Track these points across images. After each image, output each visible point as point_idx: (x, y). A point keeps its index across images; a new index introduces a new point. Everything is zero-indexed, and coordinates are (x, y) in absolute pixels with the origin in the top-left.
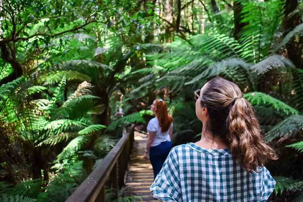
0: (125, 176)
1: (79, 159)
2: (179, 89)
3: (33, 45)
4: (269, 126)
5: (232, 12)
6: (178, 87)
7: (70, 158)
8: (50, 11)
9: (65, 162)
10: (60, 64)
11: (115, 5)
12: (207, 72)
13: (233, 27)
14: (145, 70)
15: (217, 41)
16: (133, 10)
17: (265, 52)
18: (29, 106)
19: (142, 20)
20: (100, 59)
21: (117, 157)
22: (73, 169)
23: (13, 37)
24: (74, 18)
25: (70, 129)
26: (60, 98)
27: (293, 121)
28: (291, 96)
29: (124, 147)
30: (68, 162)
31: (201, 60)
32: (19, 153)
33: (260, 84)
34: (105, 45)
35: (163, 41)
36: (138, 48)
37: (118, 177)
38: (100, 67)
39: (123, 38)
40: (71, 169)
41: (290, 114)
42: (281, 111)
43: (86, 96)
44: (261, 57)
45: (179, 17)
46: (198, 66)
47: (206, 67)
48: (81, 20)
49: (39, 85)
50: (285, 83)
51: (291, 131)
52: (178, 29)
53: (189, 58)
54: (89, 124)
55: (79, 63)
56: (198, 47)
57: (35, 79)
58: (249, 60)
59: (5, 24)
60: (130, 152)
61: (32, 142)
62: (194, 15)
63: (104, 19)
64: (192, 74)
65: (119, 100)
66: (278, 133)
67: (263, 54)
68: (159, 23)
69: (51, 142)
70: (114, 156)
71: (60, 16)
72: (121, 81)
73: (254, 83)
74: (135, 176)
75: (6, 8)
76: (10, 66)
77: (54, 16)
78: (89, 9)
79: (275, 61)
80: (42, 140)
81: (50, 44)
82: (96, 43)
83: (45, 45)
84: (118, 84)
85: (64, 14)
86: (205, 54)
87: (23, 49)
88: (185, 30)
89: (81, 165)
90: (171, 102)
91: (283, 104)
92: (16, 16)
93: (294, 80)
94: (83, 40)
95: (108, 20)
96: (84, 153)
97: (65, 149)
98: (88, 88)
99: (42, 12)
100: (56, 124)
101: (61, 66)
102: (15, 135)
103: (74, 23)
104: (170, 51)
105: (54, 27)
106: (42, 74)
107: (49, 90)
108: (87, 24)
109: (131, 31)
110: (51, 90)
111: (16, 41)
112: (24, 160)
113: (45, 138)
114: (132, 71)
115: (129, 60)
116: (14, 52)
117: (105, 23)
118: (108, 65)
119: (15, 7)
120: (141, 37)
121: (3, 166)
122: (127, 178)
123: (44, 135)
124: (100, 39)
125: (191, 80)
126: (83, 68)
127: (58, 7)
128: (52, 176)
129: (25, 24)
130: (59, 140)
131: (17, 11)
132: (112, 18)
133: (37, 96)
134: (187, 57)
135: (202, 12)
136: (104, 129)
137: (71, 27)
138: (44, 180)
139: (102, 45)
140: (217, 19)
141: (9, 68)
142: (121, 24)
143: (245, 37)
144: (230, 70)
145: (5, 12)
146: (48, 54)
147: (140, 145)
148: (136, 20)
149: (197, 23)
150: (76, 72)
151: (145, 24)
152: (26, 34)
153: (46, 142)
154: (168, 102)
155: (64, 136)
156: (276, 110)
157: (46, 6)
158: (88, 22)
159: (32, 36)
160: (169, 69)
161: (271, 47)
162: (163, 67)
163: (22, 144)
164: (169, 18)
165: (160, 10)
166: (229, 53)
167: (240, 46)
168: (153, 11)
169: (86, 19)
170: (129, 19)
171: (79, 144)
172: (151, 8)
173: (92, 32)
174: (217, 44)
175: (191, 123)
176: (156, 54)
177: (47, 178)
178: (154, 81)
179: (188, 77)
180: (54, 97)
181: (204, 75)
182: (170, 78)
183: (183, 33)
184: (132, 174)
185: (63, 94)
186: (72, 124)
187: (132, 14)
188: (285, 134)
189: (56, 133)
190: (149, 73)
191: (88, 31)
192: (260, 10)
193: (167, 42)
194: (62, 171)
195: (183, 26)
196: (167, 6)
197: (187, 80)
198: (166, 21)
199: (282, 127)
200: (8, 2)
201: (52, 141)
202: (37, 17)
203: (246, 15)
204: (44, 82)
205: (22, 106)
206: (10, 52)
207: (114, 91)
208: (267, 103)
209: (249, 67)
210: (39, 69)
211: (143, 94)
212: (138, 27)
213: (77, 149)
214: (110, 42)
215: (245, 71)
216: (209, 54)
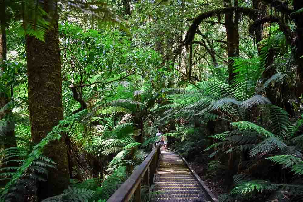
0: (154, 177)
1: (124, 165)
2: (191, 119)
3: (94, 89)
4: (253, 145)
5: (227, 66)
6: (190, 117)
7: (117, 164)
8: (105, 67)
9: (115, 167)
10: (111, 102)
11: (147, 63)
12: (210, 107)
13: (228, 76)
14: (168, 106)
15: (217, 86)
16: (159, 66)
17: (250, 93)
18: (91, 130)
19: (166, 72)
20: (137, 98)
21: (149, 164)
22: (119, 171)
23: (81, 84)
24: (120, 71)
25: (117, 145)
26: (111, 125)
27: (270, 142)
28: (269, 124)
29: (154, 157)
30: (116, 167)
31: (205, 99)
32: (85, 161)
33: (246, 115)
34: (141, 89)
35: (180, 86)
36: (163, 91)
37: (149, 178)
38: (137, 104)
39: (153, 85)
40: (118, 172)
41: (268, 136)
42: (262, 134)
43: (128, 124)
44: (248, 97)
45: (191, 70)
46: (204, 103)
47: (209, 103)
48: (125, 73)
49: (97, 116)
50: (264, 115)
51: (269, 148)
52: (190, 78)
53: (198, 98)
54: (130, 142)
55: (123, 102)
56: (203, 90)
57: (95, 112)
58: (239, 99)
59: (76, 76)
60: (158, 162)
61: (93, 153)
62: (201, 68)
63: (140, 72)
64: (200, 108)
65: (150, 126)
66: (260, 150)
67: (249, 95)
68: (177, 74)
69: (105, 154)
70: (146, 164)
71: (111, 70)
72: (151, 113)
73: (242, 115)
74: (161, 177)
75: (76, 66)
76: (79, 103)
77: (107, 70)
78: (130, 65)
79: (257, 99)
80: (99, 152)
81: (105, 89)
82: (135, 88)
83: (101, 89)
84: (149, 115)
85: (114, 68)
86: (209, 95)
87: (87, 92)
88: (194, 79)
89: (124, 169)
90: (185, 127)
91: (263, 129)
92: (83, 70)
93: (271, 112)
94: (126, 86)
95: (143, 73)
96: (127, 161)
97: (115, 158)
98: (129, 118)
99: (99, 68)
100: (108, 142)
101: (112, 103)
102: (82, 148)
103: (121, 75)
104: (185, 93)
105: (107, 77)
106: (100, 108)
107: (104, 119)
108: (129, 75)
109: (158, 80)
110: (105, 119)
111: (83, 87)
112: (88, 165)
113: (102, 151)
114: (159, 106)
115: (157, 99)
116: (81, 94)
117: (141, 74)
118: (143, 103)
119: (81, 64)
120: (165, 84)
121: (74, 169)
122: (155, 179)
123: (100, 149)
124: (137, 86)
125: (199, 112)
126: (126, 105)
127: (109, 64)
128: (106, 176)
129: (89, 75)
130: (110, 152)
131: (83, 67)
132: (146, 71)
133: (96, 123)
134: (196, 97)
135: (207, 66)
136: (140, 145)
137: (118, 77)
138: (101, 179)
139: (139, 90)
140: (217, 71)
141: (78, 105)
142: (152, 75)
143: (237, 83)
144: (226, 106)
145: (76, 68)
146: (103, 95)
147: (164, 156)
148: (161, 72)
149: (203, 74)
150: (122, 107)
151: (168, 75)
152: (89, 82)
153: (102, 153)
154: (183, 127)
155: (114, 150)
156: (259, 133)
157: (102, 63)
158: (129, 74)
159: (93, 84)
160: (183, 105)
161: (255, 90)
162: (180, 104)
163: (86, 155)
164: (184, 71)
165: (178, 66)
166: (225, 94)
167: (233, 90)
168: (173, 66)
169: (128, 72)
170: (157, 72)
171: (123, 155)
172: (171, 64)
173: (132, 80)
174: (217, 88)
175: (199, 142)
176: (175, 95)
177: (102, 177)
178: (174, 113)
179: (197, 111)
180: (108, 124)
181: (207, 109)
182: (185, 112)
183: (193, 80)
184: (159, 176)
185: (113, 122)
186: (119, 142)
187: (159, 68)
188: (264, 150)
189: (108, 148)
190: (170, 108)
191: (130, 80)
192: (247, 64)
193: (182, 87)
194: (112, 173)
195: (193, 76)
196: (183, 63)
197: (196, 113)
198: (182, 73)
199: (263, 146)
200: (78, 62)
201: (106, 152)
202: (96, 71)
203: (236, 68)
204: (101, 114)
205: (86, 130)
206: (79, 94)
207: (147, 120)
208: (252, 128)
209: (239, 104)
210: (97, 105)
211: (167, 122)
212: (163, 77)
213: (122, 158)
214: (144, 87)
215: (237, 107)
216: (211, 95)
